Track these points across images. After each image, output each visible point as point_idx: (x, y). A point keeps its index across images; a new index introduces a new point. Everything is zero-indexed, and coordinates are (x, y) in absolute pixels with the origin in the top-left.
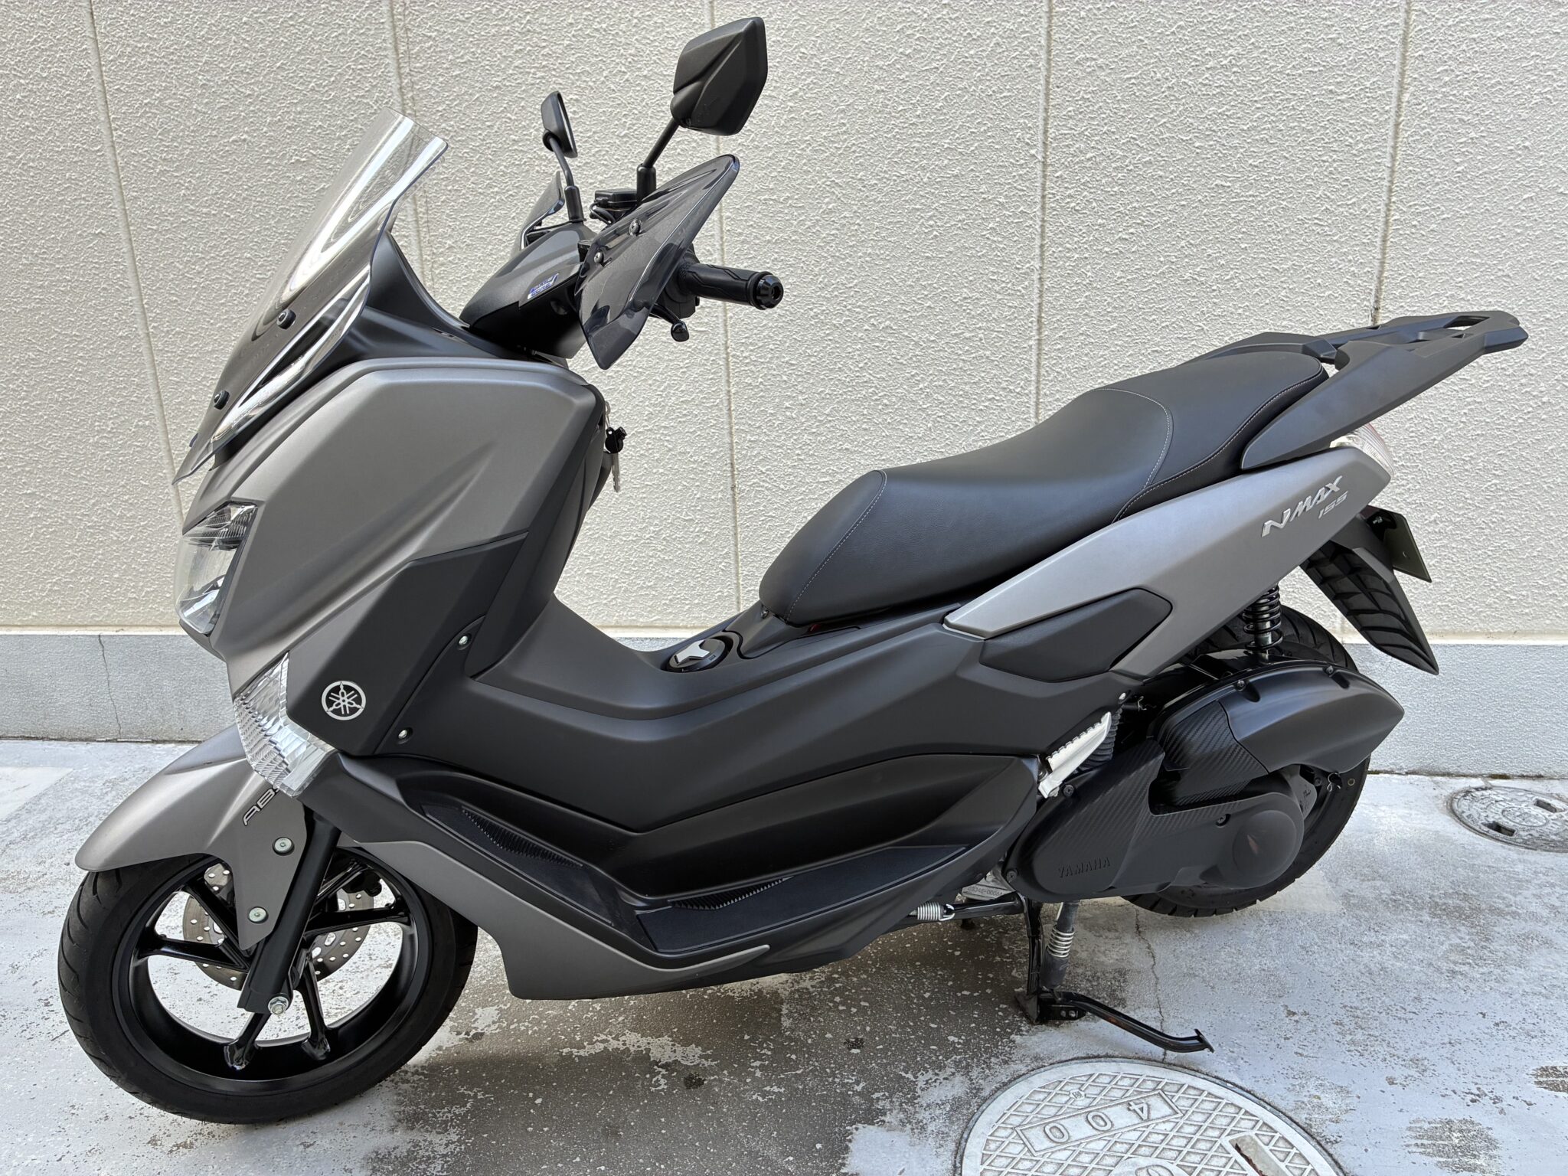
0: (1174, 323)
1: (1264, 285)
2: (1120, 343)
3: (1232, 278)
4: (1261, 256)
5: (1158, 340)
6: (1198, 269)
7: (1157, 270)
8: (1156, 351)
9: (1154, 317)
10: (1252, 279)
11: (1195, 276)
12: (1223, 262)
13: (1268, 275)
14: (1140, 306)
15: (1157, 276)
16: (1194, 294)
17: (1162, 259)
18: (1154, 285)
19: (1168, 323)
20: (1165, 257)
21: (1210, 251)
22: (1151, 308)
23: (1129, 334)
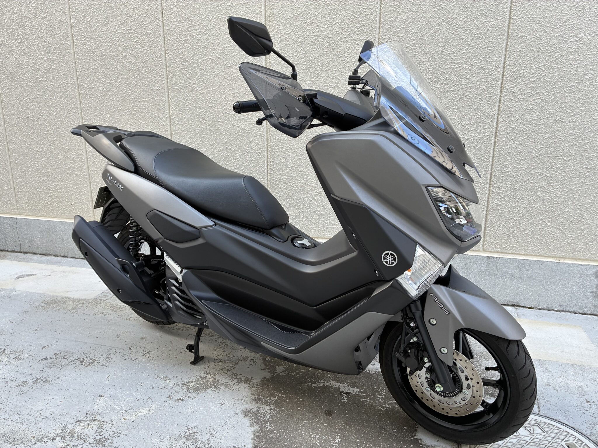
0: (550, 137)
1: (589, 124)
2: (527, 144)
3: (576, 121)
4: (588, 113)
5: (543, 143)
6: (562, 117)
7: (545, 117)
8: (542, 147)
9: (542, 134)
10: (583, 121)
11: (561, 119)
12: (572, 114)
13: (590, 120)
14: (537, 130)
15: (545, 119)
16: (560, 126)
17: (547, 112)
18: (543, 122)
19: (548, 137)
20: (549, 111)
21: (567, 110)
22: (541, 131)
23: (532, 140)
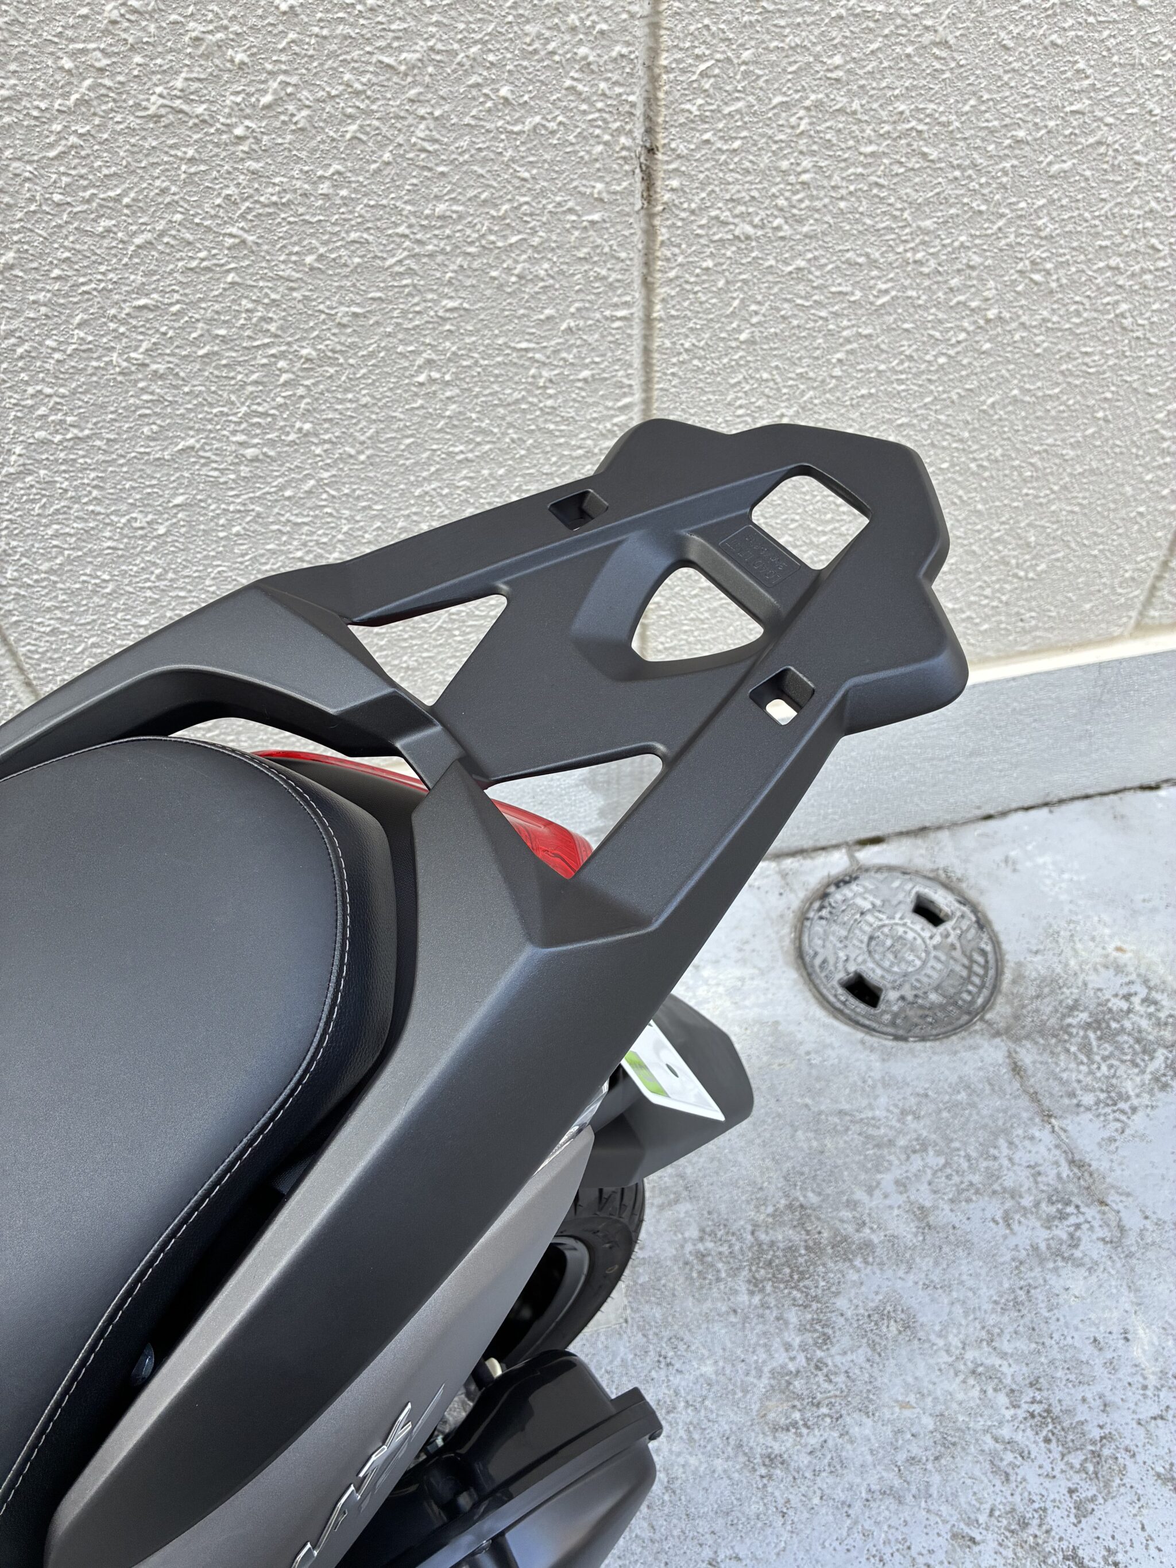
0: (162, 234)
1: (368, 113)
2: (41, 296)
3: (278, 101)
4: (340, 29)
5: (140, 279)
6: (179, 83)
7: (66, 96)
8: (145, 307)
9: (105, 223)
10: (332, 97)
11: (177, 103)
12: (240, 57)
13: (370, 84)
14: (57, 197)
15: (69, 112)
16: (190, 152)
17: (67, 63)
18: (73, 139)
19: (148, 236)
20: (73, 55)
21: (195, 28)
22: (88, 201)
23: (56, 272)
